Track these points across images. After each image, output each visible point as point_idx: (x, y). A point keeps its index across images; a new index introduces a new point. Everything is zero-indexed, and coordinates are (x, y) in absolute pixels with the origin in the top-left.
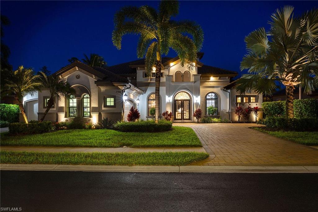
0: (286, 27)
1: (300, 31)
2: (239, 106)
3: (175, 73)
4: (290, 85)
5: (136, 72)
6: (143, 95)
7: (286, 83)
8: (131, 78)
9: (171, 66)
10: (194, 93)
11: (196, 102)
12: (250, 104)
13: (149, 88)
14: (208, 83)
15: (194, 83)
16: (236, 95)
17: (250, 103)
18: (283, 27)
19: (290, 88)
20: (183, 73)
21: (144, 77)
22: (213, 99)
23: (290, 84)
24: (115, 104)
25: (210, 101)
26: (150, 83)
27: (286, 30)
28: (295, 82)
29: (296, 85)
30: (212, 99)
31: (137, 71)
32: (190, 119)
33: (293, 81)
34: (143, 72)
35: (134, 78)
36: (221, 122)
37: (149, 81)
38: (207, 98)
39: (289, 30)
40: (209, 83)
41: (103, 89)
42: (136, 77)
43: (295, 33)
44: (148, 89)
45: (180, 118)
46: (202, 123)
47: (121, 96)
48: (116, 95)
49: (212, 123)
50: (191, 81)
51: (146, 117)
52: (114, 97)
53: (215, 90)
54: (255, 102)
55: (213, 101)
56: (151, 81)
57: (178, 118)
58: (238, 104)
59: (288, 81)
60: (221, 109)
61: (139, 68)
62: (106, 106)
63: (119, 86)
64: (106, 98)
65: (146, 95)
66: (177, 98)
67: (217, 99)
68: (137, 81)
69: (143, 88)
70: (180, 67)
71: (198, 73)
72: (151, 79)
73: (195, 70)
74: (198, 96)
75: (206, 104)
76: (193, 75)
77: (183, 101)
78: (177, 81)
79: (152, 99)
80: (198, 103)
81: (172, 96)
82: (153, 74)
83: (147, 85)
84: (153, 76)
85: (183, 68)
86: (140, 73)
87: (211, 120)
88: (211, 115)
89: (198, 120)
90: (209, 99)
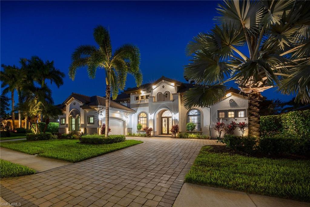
0: (240, 16)
1: (262, 14)
2: (222, 121)
3: (157, 94)
4: (253, 93)
5: (129, 97)
6: (135, 114)
7: (246, 91)
8: (127, 102)
9: (153, 89)
10: (173, 110)
11: (174, 118)
12: (236, 120)
13: (139, 108)
15: (173, 101)
16: (218, 110)
17: (236, 118)
18: (236, 17)
19: (253, 96)
20: (164, 93)
21: (136, 99)
22: (196, 115)
23: (253, 91)
24: (94, 121)
25: (192, 118)
27: (241, 20)
28: (260, 87)
29: (262, 91)
30: (194, 115)
31: (131, 96)
32: (168, 134)
33: (256, 87)
34: (135, 96)
35: (129, 101)
36: (199, 138)
37: (139, 103)
38: (190, 115)
39: (245, 19)
41: (87, 111)
42: (130, 101)
43: (255, 19)
44: (138, 110)
46: (179, 138)
47: (97, 115)
48: (95, 115)
49: (187, 138)
50: (171, 100)
51: (137, 131)
52: (93, 116)
54: (244, 117)
55: (196, 118)
57: (165, 133)
58: (220, 119)
59: (248, 87)
60: (204, 125)
61: (131, 93)
62: (89, 123)
63: (95, 108)
64: (90, 117)
65: (137, 114)
66: (163, 116)
67: (200, 115)
68: (131, 103)
69: (134, 109)
70: (161, 89)
71: (177, 92)
72: (140, 101)
73: (175, 90)
74: (177, 113)
75: (188, 120)
76: (173, 94)
77: (168, 118)
78: (158, 101)
79: (141, 117)
80: (177, 120)
81: (154, 114)
82: (142, 97)
83: (138, 106)
84: (142, 99)
85: (163, 89)
86: (132, 97)
87: (187, 135)
88: (191, 130)
89: (175, 135)
90: (191, 116)
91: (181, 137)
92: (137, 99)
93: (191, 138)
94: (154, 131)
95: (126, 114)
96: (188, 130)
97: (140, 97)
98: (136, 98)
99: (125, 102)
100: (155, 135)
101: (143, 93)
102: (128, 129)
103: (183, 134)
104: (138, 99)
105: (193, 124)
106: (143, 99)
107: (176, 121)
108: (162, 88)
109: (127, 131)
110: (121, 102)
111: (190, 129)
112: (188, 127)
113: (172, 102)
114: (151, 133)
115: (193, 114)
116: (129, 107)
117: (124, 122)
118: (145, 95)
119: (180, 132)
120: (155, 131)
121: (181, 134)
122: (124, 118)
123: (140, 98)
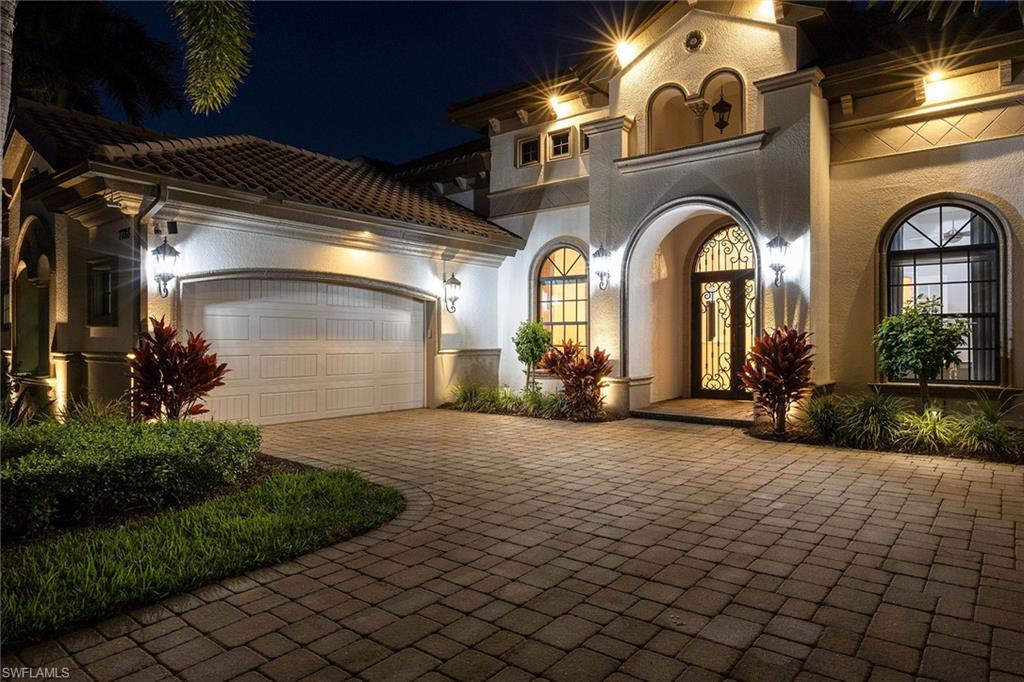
3: (645, 103)
5: (486, 146)
6: (514, 255)
8: (471, 180)
9: (623, 65)
13: (541, 217)
14: (902, 130)
15: (765, 142)
20: (698, 90)
22: (957, 251)
25: (927, 273)
26: (543, 189)
30: (940, 253)
31: (492, 140)
34: (517, 138)
35: (483, 174)
37: (541, 182)
38: (908, 246)
40: (915, 127)
42: (488, 173)
44: (534, 227)
45: (727, 386)
50: (748, 129)
53: (969, 178)
55: (959, 270)
56: (547, 177)
57: (714, 385)
61: (495, 122)
65: (526, 257)
66: (705, 265)
67: (996, 246)
68: (493, 189)
69: (513, 222)
70: (677, 59)
71: (801, 67)
72: (550, 169)
73: (779, 53)
74: (797, 232)
75: (887, 287)
76: (765, 87)
77: (737, 280)
78: (657, 148)
79: (557, 274)
80: (794, 289)
81: (622, 250)
82: (561, 139)
83: (534, 201)
84: (556, 151)
85: (695, 56)
86: (503, 147)
87: (886, 420)
88: (911, 375)
89: (782, 412)
90: (917, 255)
91: (826, 432)
92: (526, 159)
93: (920, 447)
94: (625, 372)
95: (445, 257)
96: (891, 373)
97: (550, 141)
98: (526, 147)
99: (463, 181)
100: (633, 407)
101: (565, 110)
102: (463, 354)
103: (848, 406)
104: (536, 157)
105: (933, 320)
106: (566, 150)
107: (787, 294)
108: (686, 52)
109: (454, 370)
110: (440, 187)
111: (906, 366)
112: (892, 348)
113: (754, 151)
114: (604, 391)
115: (928, 245)
116: (482, 212)
117: (430, 311)
118: (576, 122)
119: (819, 391)
120: (632, 375)
121: (828, 406)
122: (431, 284)
123: (547, 145)
